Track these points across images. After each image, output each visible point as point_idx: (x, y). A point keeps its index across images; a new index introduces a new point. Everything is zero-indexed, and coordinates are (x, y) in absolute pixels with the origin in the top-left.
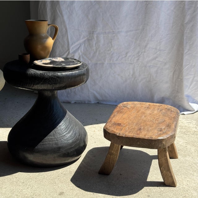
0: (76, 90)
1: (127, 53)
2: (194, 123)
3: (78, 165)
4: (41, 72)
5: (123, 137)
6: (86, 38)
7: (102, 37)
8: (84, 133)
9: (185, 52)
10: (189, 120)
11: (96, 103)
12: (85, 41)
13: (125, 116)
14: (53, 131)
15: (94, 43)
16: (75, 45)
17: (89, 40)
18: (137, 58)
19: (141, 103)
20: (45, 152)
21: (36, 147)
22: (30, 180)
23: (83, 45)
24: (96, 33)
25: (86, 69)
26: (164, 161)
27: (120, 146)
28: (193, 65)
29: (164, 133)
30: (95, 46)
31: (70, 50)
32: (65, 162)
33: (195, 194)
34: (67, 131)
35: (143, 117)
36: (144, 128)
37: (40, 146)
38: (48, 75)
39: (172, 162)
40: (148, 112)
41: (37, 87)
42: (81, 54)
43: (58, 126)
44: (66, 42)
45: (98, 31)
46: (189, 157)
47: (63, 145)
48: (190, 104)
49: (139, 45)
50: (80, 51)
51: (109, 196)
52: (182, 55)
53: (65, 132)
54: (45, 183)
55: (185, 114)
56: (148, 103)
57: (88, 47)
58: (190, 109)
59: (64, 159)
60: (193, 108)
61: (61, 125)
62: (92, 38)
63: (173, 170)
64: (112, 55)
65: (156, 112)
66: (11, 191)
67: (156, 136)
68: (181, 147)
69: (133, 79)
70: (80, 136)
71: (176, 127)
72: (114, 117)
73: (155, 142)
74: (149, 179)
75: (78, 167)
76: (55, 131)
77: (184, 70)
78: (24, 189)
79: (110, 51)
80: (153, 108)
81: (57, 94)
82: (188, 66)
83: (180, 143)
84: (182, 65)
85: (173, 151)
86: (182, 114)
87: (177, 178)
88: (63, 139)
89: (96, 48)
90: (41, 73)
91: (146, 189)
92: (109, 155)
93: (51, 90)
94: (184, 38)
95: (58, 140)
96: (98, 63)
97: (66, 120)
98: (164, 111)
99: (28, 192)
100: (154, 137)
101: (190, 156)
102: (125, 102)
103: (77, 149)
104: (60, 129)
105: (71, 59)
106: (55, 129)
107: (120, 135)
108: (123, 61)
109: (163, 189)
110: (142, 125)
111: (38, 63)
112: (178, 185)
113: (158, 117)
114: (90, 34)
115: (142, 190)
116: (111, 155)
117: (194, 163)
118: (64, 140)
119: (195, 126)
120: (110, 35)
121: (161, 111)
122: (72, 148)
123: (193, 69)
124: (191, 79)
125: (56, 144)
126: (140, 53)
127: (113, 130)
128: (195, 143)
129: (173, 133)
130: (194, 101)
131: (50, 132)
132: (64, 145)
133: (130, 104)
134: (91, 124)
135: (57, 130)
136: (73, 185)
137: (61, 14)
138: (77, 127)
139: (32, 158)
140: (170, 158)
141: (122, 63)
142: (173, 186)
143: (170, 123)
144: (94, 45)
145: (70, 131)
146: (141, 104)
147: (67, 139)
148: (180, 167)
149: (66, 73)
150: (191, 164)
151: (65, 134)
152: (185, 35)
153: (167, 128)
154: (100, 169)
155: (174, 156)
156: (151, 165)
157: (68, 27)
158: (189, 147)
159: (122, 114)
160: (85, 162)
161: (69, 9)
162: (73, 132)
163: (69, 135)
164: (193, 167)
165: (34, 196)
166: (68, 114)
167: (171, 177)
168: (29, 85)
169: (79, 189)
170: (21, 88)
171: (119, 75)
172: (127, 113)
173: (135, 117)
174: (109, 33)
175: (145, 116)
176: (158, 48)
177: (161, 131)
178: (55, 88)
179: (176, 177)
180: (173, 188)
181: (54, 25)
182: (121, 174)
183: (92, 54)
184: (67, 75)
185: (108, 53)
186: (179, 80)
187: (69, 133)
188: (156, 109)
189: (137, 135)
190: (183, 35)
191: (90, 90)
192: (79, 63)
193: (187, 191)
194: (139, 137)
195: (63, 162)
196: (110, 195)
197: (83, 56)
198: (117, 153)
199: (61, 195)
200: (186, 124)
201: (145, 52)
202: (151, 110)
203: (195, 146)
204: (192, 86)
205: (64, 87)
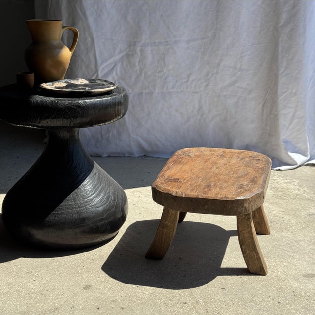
0: (109, 136)
1: (189, 76)
2: (296, 183)
3: (114, 247)
4: (52, 99)
5: (181, 197)
6: (123, 54)
7: (148, 51)
8: (122, 197)
9: (281, 71)
10: (288, 178)
11: (142, 156)
12: (122, 58)
13: (186, 168)
14: (73, 193)
15: (137, 60)
16: (107, 63)
17: (129, 56)
18: (204, 84)
19: (211, 148)
20: (61, 226)
21: (47, 219)
22: (39, 269)
23: (120, 63)
24: (140, 45)
25: (123, 95)
26: (246, 235)
27: (179, 212)
28: (294, 92)
29: (246, 190)
30: (139, 65)
31: (100, 73)
32: (93, 241)
33: (296, 285)
34: (95, 193)
35: (214, 168)
36: (215, 185)
37: (52, 217)
38: (62, 103)
39: (260, 240)
40: (222, 162)
41: (45, 123)
42: (116, 78)
43: (81, 185)
44: (92, 59)
45: (143, 41)
46: (287, 231)
47: (89, 214)
48: (290, 154)
49: (208, 63)
50: (114, 74)
51: (162, 289)
52: (276, 76)
53: (91, 195)
54: (62, 272)
55: (281, 171)
56: (222, 149)
57: (127, 67)
58: (290, 162)
59: (91, 237)
60: (294, 161)
61: (86, 184)
62: (134, 52)
63: (262, 251)
64: (166, 78)
65: (234, 161)
66: (8, 286)
67: (234, 195)
68: (275, 218)
69: (199, 117)
70: (115, 200)
71: (265, 182)
72: (167, 170)
73: (232, 204)
74: (224, 265)
75: (113, 248)
76: (76, 193)
77: (279, 100)
78: (29, 282)
79: (162, 73)
80: (229, 156)
81: (78, 136)
82: (286, 94)
83: (274, 212)
84: (276, 92)
85: (262, 223)
86: (276, 170)
87: (268, 262)
88: (88, 205)
89: (140, 68)
90: (52, 101)
91: (219, 279)
92: (162, 229)
93: (69, 127)
94: (278, 51)
95: (81, 207)
96: (144, 91)
97: (93, 176)
98: (246, 160)
99: (35, 286)
100: (231, 197)
101: (289, 230)
102: (186, 149)
103: (112, 221)
104: (85, 190)
105: (99, 81)
106: (76, 191)
107: (178, 195)
108: (184, 89)
109: (245, 279)
110: (212, 179)
111: (47, 86)
112: (269, 272)
113: (238, 169)
114: (130, 46)
115: (213, 280)
116: (164, 228)
117: (295, 241)
118: (90, 206)
119: (297, 187)
120: (161, 47)
121: (242, 159)
122: (103, 219)
123: (293, 99)
124: (291, 115)
125: (78, 213)
126: (210, 75)
127: (167, 188)
128: (297, 212)
129: (260, 191)
130: (297, 149)
131: (69, 195)
132: (92, 214)
133: (194, 151)
134: (134, 187)
135: (79, 191)
136: (105, 274)
137: (84, 14)
138: (111, 188)
139: (40, 235)
140: (258, 234)
141: (181, 91)
142: (261, 273)
143: (256, 177)
144: (137, 64)
145: (100, 192)
146: (210, 150)
147: (96, 205)
148: (272, 247)
149: (92, 100)
150: (290, 242)
151: (91, 197)
152: (280, 45)
153: (250, 184)
154: (147, 251)
155: (263, 230)
156: (227, 245)
157: (95, 35)
158: (287, 217)
159: (181, 166)
160: (124, 242)
161: (96, 7)
162: (105, 195)
163: (97, 200)
164: (294, 246)
165: (45, 291)
166: (97, 167)
167: (259, 259)
168: (33, 119)
169: (115, 280)
170: (21, 126)
171: (177, 110)
172: (189, 163)
173: (202, 169)
174: (160, 43)
175: (217, 168)
176: (238, 66)
177: (241, 188)
178: (74, 124)
179: (266, 262)
180: (261, 276)
181: (71, 27)
182: (180, 259)
183: (133, 79)
184: (93, 104)
185: (159, 77)
186: (273, 116)
187: (98, 195)
188: (234, 157)
189: (204, 194)
190: (276, 45)
191: (132, 135)
192: (112, 85)
193: (284, 281)
194: (207, 198)
195: (90, 242)
196: (164, 288)
197: (120, 81)
198: (174, 224)
199: (86, 289)
200: (283, 185)
201: (217, 73)
202: (227, 158)
203: (297, 216)
204: (292, 126)
205: (88, 122)
